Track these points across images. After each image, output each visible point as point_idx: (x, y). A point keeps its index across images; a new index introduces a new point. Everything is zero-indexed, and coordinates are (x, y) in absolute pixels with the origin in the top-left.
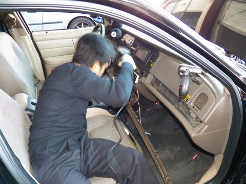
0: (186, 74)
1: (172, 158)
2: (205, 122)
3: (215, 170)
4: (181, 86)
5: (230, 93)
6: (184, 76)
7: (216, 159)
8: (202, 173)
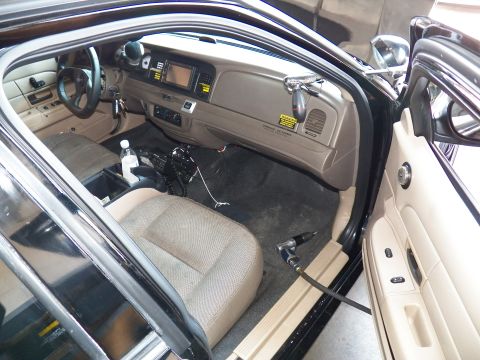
0: (297, 87)
1: (277, 223)
2: (334, 146)
3: (346, 213)
4: (295, 107)
5: (354, 98)
6: (295, 91)
7: (343, 197)
8: (330, 226)
